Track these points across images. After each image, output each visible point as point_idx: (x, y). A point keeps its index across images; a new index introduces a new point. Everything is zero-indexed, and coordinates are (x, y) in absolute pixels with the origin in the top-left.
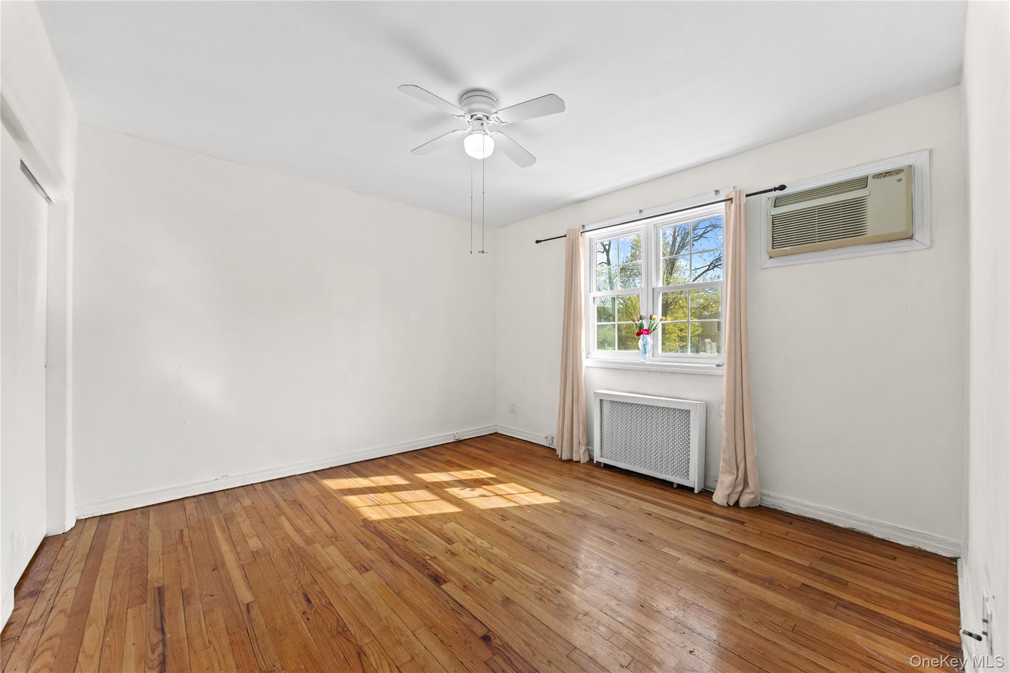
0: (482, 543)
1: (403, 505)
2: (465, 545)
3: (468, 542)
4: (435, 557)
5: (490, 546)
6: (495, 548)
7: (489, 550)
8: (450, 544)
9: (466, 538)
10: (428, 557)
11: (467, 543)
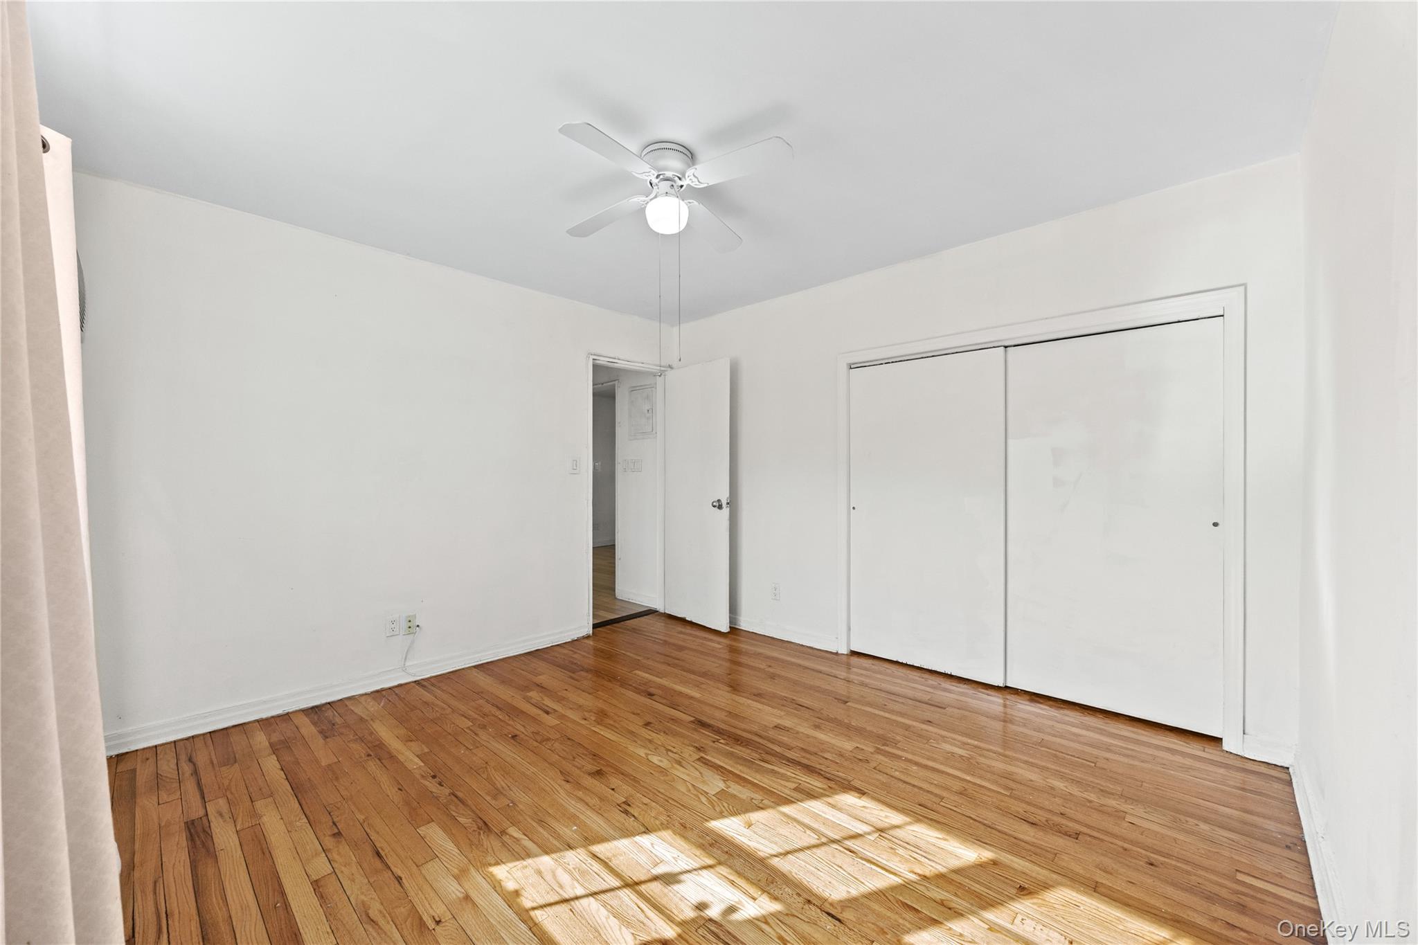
0: (661, 761)
1: (837, 837)
2: (683, 758)
3: (680, 762)
4: (714, 742)
5: (649, 757)
6: (644, 756)
7: (650, 752)
8: (702, 757)
9: (683, 767)
10: (722, 741)
11: (681, 760)
